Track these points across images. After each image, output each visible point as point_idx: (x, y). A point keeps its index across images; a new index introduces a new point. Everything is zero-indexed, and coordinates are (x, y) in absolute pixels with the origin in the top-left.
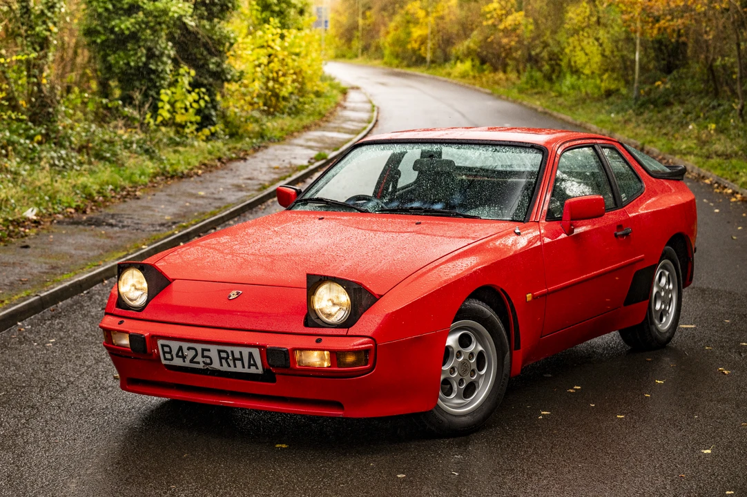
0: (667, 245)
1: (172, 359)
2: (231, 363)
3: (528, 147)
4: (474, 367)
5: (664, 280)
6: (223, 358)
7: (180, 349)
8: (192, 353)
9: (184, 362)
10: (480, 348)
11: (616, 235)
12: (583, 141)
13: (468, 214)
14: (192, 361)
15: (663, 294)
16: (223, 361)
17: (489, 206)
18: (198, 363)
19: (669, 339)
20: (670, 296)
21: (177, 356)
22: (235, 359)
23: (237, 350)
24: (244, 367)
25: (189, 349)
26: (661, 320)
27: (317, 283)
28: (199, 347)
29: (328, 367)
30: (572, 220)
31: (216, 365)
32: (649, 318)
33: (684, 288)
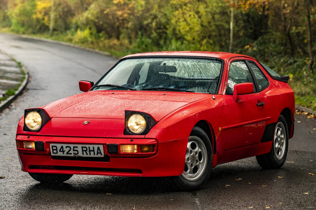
0: (281, 114)
1: (57, 153)
2: (88, 153)
3: (214, 60)
4: (197, 158)
5: (279, 132)
6: (84, 151)
7: (62, 147)
8: (69, 149)
9: (63, 153)
10: (200, 150)
11: (257, 105)
12: (240, 58)
13: (188, 90)
14: (67, 153)
15: (279, 139)
16: (84, 152)
17: (198, 87)
18: (71, 154)
19: (282, 164)
20: (282, 141)
21: (60, 151)
22: (90, 151)
23: (91, 147)
24: (94, 154)
25: (66, 147)
26: (278, 154)
27: (130, 114)
28: (72, 146)
29: (136, 153)
30: (238, 95)
31: (80, 154)
32: (272, 151)
33: (289, 138)
